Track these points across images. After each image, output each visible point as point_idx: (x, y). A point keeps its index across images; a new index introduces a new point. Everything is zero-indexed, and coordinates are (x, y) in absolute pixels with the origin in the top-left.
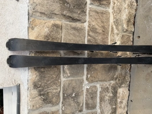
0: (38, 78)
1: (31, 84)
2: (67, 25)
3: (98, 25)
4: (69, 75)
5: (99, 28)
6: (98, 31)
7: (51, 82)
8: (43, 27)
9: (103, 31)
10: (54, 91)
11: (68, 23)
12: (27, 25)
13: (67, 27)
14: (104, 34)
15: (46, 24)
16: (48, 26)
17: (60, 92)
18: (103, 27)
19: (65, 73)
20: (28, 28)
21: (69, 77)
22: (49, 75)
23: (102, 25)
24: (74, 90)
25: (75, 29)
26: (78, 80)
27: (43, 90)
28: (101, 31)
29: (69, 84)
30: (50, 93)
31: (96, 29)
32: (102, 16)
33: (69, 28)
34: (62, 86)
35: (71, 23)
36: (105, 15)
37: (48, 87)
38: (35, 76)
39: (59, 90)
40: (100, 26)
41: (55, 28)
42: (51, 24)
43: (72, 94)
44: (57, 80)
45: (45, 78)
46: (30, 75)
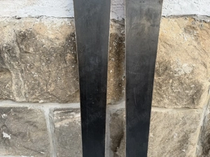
0: (47, 44)
2: (195, 121)
4: (58, 125)
7: (35, 80)
8: (194, 59)
10: (14, 87)
12: (200, 13)
13: (189, 122)
15: (202, 68)
16: (196, 71)
19: (61, 115)
20: (192, 17)
21: (53, 123)
22: (54, 73)
24: (19, 138)
27: (14, 58)
29: (33, 124)
30: (8, 76)
33: (187, 127)
34: (29, 106)
37: (22, 72)
38: (51, 37)
39: (17, 99)
41: (190, 92)
42: (201, 81)
43: (8, 132)
44: (42, 95)
45: (47, 63)
46: (55, 22)
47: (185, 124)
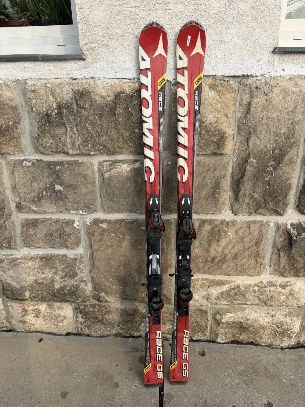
0: (99, 101)
1: (86, 86)
2: (225, 168)
3: (227, 245)
4: (107, 175)
5: (220, 250)
6: (214, 244)
7: (88, 132)
8: (218, 111)
9: (213, 259)
10: (68, 140)
11: (230, 170)
12: (219, 73)
13: (219, 168)
14: (206, 261)
15: (225, 118)
16: (220, 121)
17: (67, 154)
18: (223, 260)
19: (110, 165)
20: (214, 76)
21: (102, 175)
22: (105, 126)
23: (229, 256)
24: (71, 189)
25: (216, 187)
26: (94, 199)
27: (71, 113)
28: (213, 253)
29: (85, 177)
30: (62, 130)
31: (218, 241)
32: (250, 255)
33: (218, 173)
34: (80, 159)
35: (229, 177)
36: (252, 262)
37: (77, 125)
38: (104, 94)
39: (71, 152)
40: (227, 252)
41: (215, 139)
42: (224, 129)
43: (61, 184)
44: (94, 146)
45: (100, 117)
46: (106, 82)
47: (215, 170)
